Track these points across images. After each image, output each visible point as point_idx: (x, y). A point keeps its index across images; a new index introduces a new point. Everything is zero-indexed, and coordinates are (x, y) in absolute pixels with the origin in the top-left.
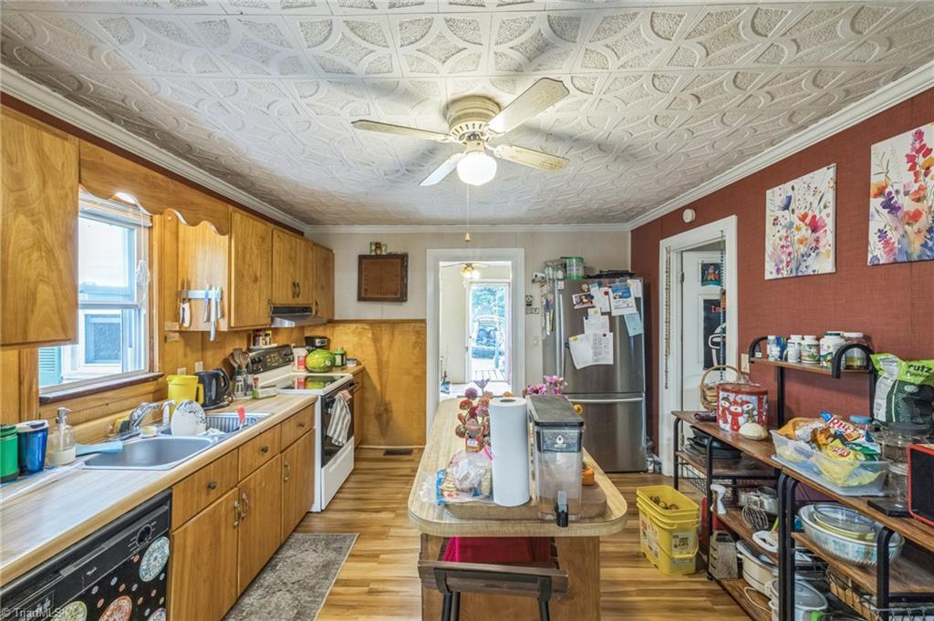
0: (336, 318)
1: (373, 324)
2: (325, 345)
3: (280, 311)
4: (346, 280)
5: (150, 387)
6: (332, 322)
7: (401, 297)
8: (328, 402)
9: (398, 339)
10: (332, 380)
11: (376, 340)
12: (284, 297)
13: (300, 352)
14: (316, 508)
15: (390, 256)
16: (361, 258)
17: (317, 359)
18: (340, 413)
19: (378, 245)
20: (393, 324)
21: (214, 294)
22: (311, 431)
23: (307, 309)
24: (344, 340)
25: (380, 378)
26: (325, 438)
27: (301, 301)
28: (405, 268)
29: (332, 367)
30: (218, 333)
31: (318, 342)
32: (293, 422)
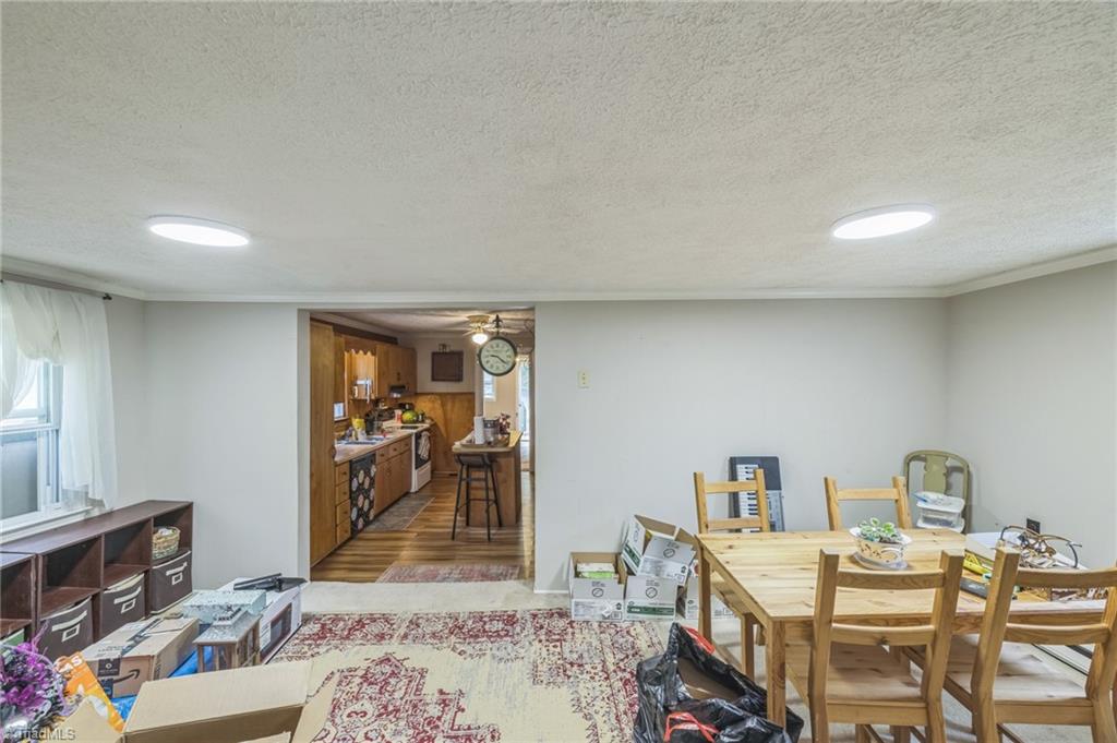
0: (419, 391)
1: (441, 395)
2: (412, 408)
3: (393, 389)
4: (424, 368)
5: (345, 423)
6: (417, 394)
7: (459, 378)
8: (418, 436)
9: (457, 405)
10: (416, 428)
11: (443, 405)
12: (394, 382)
13: (398, 412)
14: (413, 490)
15: (452, 353)
16: (434, 354)
17: (408, 416)
18: (424, 441)
19: (444, 346)
20: (454, 395)
21: (369, 382)
22: (410, 450)
23: (404, 387)
24: (423, 405)
25: (446, 429)
26: (417, 455)
27: (401, 383)
28: (461, 360)
29: (417, 421)
30: (371, 400)
31: (407, 407)
32: (403, 443)
